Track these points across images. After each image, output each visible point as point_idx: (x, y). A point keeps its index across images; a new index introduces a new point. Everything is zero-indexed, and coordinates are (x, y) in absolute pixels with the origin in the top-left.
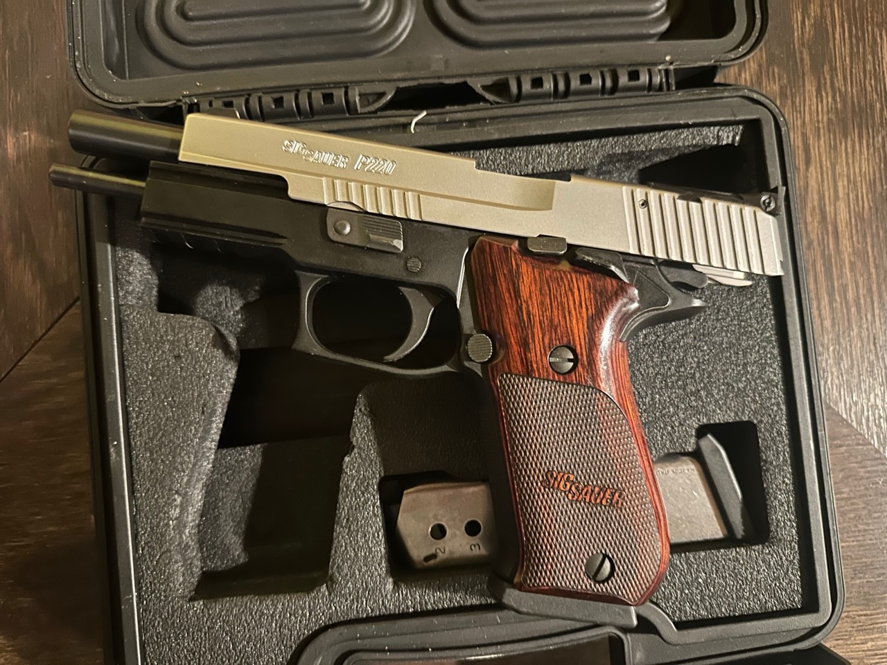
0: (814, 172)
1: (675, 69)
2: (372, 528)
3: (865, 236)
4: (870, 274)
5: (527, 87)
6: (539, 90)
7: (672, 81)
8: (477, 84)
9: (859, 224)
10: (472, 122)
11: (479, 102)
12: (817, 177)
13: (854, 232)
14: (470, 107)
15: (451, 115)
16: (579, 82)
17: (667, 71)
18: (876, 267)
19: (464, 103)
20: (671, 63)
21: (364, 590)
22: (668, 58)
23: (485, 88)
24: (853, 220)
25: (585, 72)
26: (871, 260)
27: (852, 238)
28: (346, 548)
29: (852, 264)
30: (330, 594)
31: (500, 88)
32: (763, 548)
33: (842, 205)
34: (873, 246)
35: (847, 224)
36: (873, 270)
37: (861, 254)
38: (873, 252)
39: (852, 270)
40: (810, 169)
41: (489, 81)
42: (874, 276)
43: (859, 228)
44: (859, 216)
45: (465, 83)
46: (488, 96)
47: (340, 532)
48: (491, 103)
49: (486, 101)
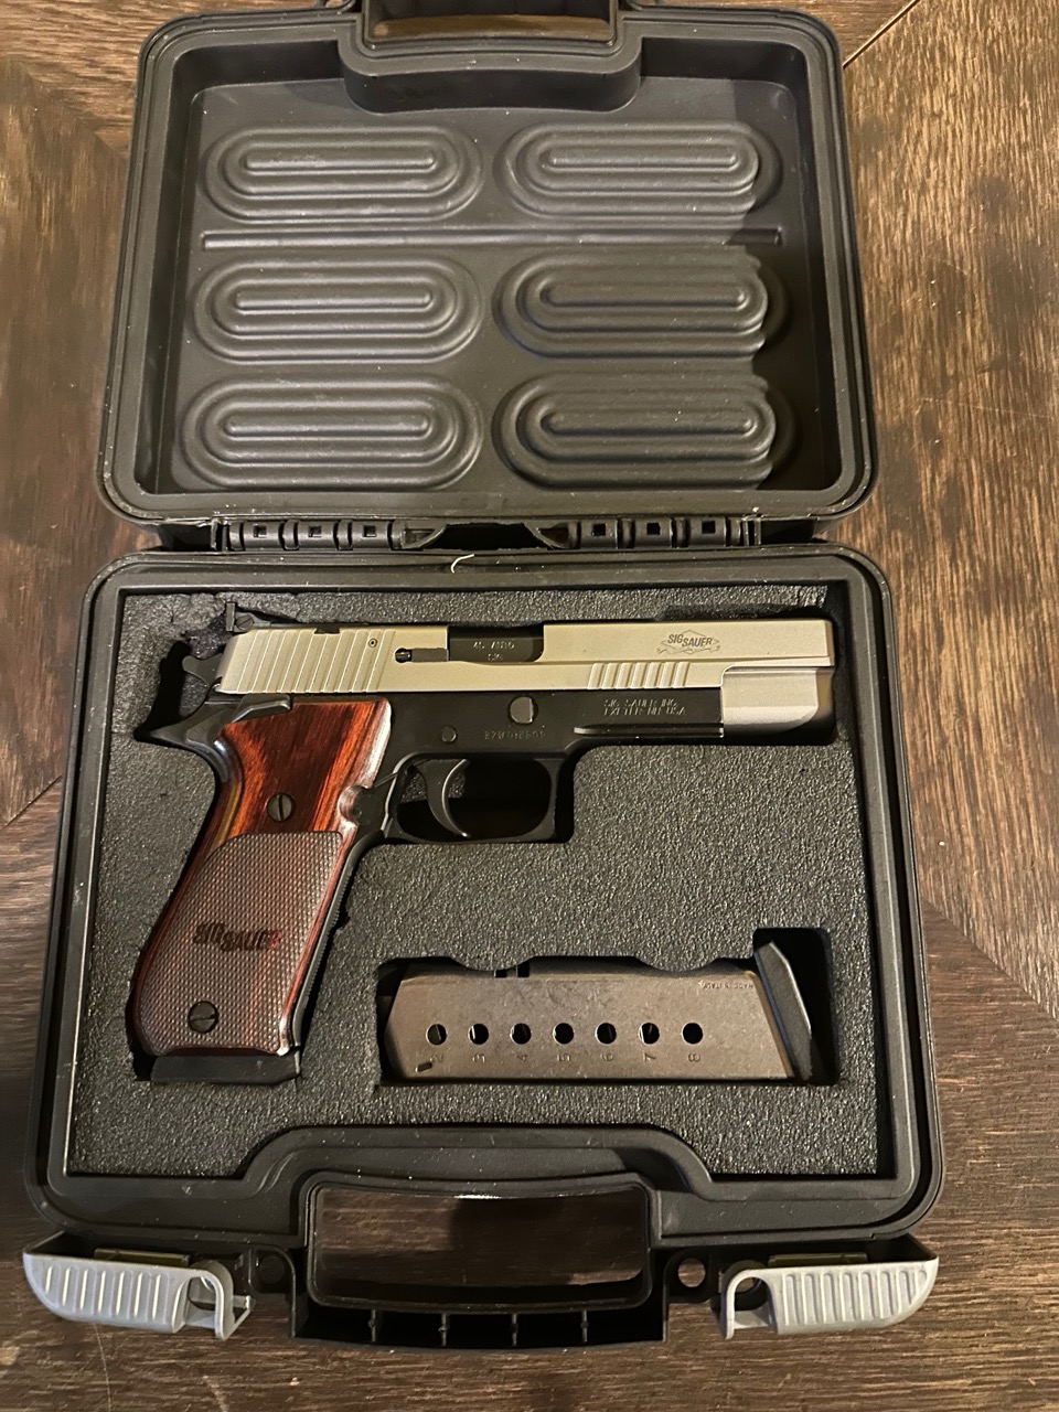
0: (948, 657)
1: (762, 522)
2: (356, 1016)
3: (1015, 735)
4: (1023, 780)
5: (587, 531)
6: (601, 537)
7: (758, 534)
8: (535, 529)
9: (1008, 719)
10: (525, 567)
11: (535, 547)
12: (953, 661)
13: (1001, 728)
14: (524, 550)
15: (502, 558)
16: (646, 531)
17: (751, 524)
18: (1032, 772)
19: (518, 548)
20: (759, 516)
21: (338, 1092)
22: (755, 510)
23: (544, 532)
24: (1000, 713)
25: (654, 521)
26: (1025, 763)
27: (999, 735)
28: (324, 1038)
29: (1000, 768)
30: (298, 1092)
31: (559, 533)
32: (831, 1091)
33: (985, 696)
34: (1026, 747)
35: (992, 718)
36: (1028, 777)
37: (1010, 756)
38: (1027, 753)
39: (1000, 776)
40: (944, 652)
41: (548, 524)
42: (1029, 783)
43: (1008, 723)
44: (1007, 708)
45: (522, 525)
46: (546, 541)
47: (319, 1019)
48: (549, 548)
49: (544, 545)
